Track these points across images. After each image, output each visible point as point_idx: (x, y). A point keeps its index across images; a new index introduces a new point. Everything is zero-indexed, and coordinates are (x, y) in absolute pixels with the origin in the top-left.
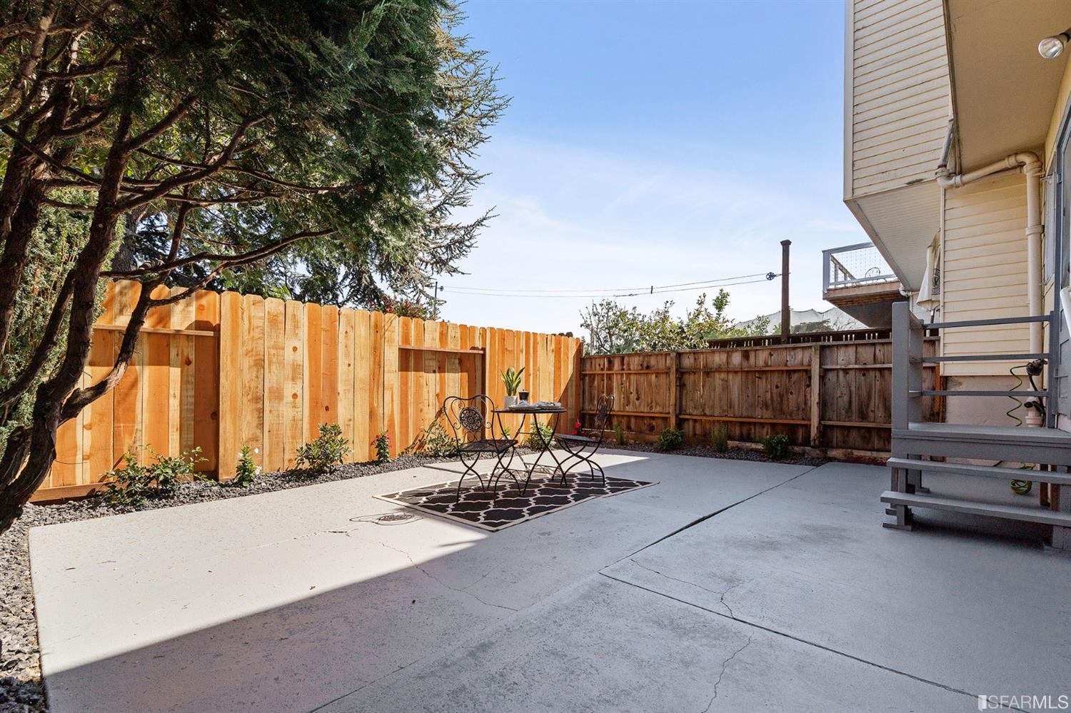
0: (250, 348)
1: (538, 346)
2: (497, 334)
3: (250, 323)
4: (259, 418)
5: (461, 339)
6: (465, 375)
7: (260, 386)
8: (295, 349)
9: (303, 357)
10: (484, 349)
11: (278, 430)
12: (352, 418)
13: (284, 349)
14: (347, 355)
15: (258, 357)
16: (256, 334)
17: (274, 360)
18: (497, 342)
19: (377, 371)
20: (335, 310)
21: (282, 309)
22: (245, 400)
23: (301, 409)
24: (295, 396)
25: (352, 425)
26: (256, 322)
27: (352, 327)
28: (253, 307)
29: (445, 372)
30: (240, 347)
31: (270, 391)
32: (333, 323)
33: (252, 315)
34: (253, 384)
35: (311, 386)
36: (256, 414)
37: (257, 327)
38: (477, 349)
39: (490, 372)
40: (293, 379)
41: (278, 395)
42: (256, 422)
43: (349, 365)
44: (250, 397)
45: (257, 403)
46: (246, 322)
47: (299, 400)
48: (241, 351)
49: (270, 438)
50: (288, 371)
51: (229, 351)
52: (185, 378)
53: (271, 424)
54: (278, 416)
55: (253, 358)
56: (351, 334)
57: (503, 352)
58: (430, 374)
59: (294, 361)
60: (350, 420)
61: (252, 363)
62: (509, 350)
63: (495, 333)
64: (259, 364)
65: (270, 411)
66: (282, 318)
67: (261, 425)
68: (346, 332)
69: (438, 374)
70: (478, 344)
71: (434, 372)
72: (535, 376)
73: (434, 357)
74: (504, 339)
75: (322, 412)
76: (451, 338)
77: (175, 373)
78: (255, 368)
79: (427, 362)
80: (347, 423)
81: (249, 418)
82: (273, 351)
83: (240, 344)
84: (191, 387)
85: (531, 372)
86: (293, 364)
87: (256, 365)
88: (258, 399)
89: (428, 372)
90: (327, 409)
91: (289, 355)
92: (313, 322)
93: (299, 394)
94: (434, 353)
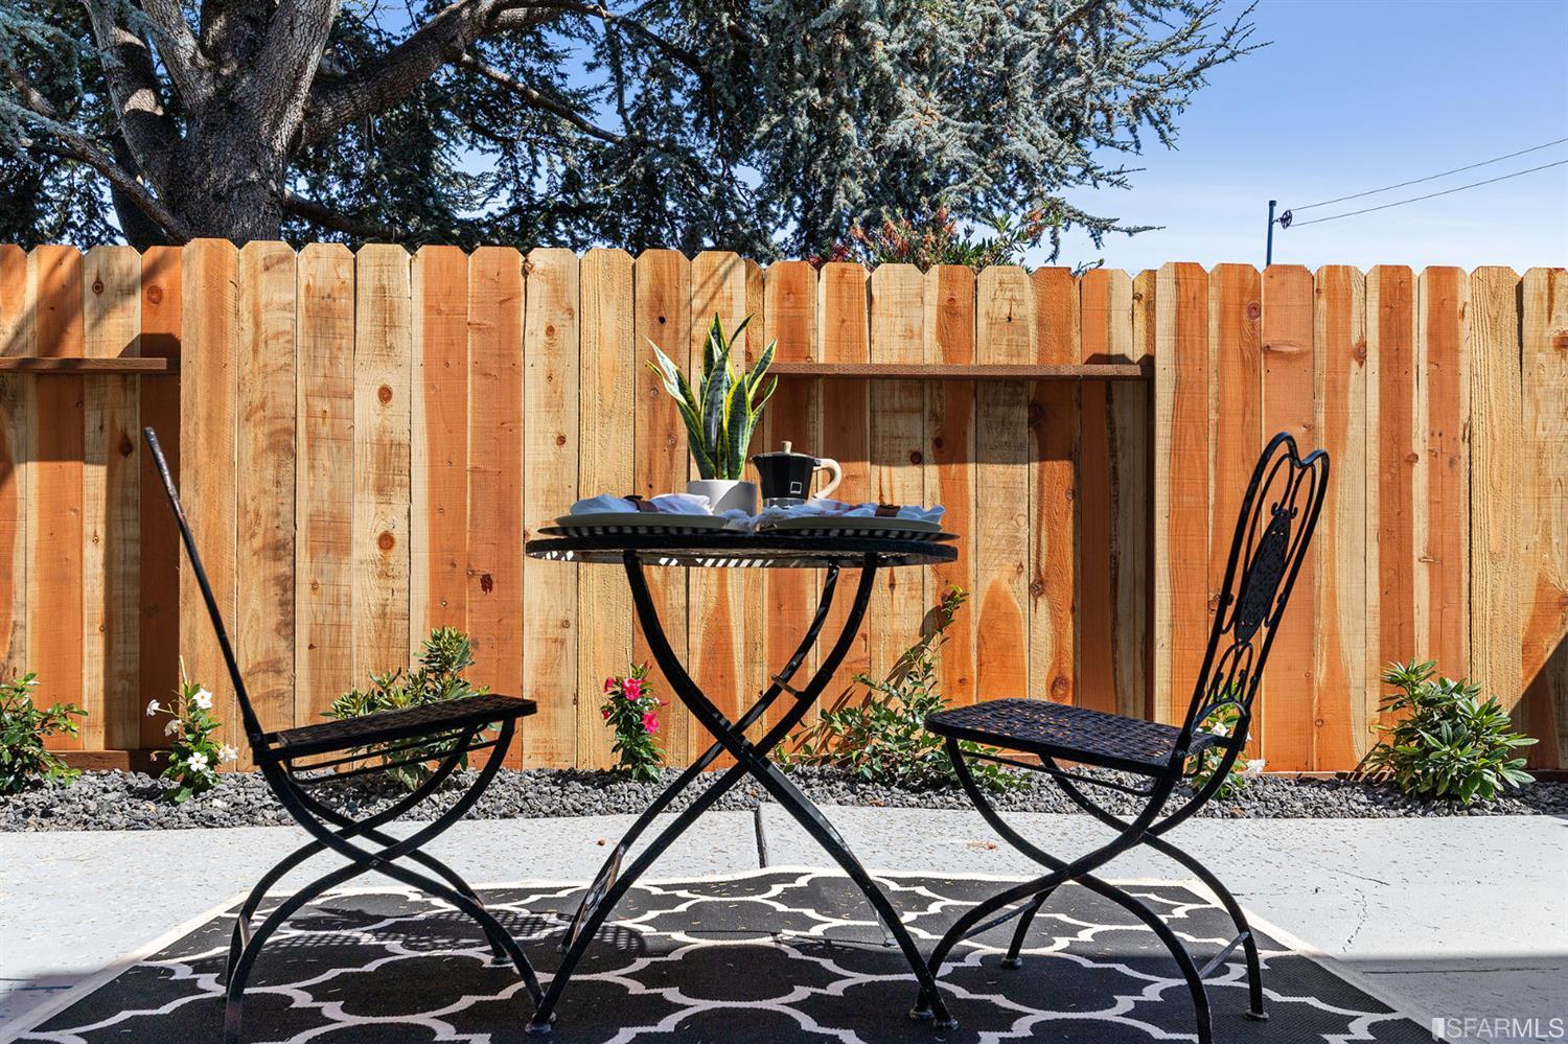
0: (257, 398)
1: (1464, 327)
2: (1212, 291)
3: (257, 324)
4: (282, 604)
5: (1041, 324)
6: (1062, 470)
7: (286, 510)
8: (385, 394)
9: (412, 419)
10: (1148, 362)
11: (335, 645)
12: (571, 617)
13: (351, 397)
14: (554, 405)
15: (280, 424)
16: (273, 355)
17: (324, 430)
18: (1213, 324)
19: (661, 458)
20: (512, 261)
21: (347, 275)
22: (246, 553)
23: (402, 583)
24: (386, 541)
25: (570, 643)
26: (274, 321)
27: (570, 311)
28: (263, 277)
29: (963, 460)
30: (229, 402)
31: (313, 528)
32: (507, 303)
33: (263, 300)
34: (267, 505)
35: (437, 509)
36: (274, 592)
37: (277, 336)
38: (1122, 359)
39: (1176, 451)
40: (380, 489)
41: (334, 537)
42: (274, 617)
43: (562, 440)
44: (257, 542)
45: (277, 559)
46: (247, 324)
47: (397, 554)
48: (232, 408)
49: (314, 667)
50: (364, 465)
51: (202, 411)
52: (118, 491)
53: (316, 627)
54: (337, 604)
55: (266, 429)
56: (567, 336)
57: (1249, 367)
58: (895, 470)
59: (383, 430)
60: (565, 624)
61: (263, 442)
62: (1287, 357)
63: (1204, 288)
64: (282, 444)
65: (314, 586)
66: (345, 302)
67: (287, 627)
68: (550, 330)
69: (932, 471)
70: (1127, 341)
71: (917, 459)
72: (1445, 463)
73: (915, 402)
74: (1255, 310)
75: (472, 593)
76: (992, 324)
77: (95, 477)
78: (272, 458)
79: (883, 424)
80: (554, 632)
81: (255, 603)
82: (322, 405)
83: (230, 388)
84: (132, 513)
85: (1419, 444)
86: (380, 443)
87: (273, 447)
88: (281, 549)
89: (890, 463)
90: (487, 583)
91: (365, 412)
92: (442, 308)
93: (399, 534)
94: (914, 383)
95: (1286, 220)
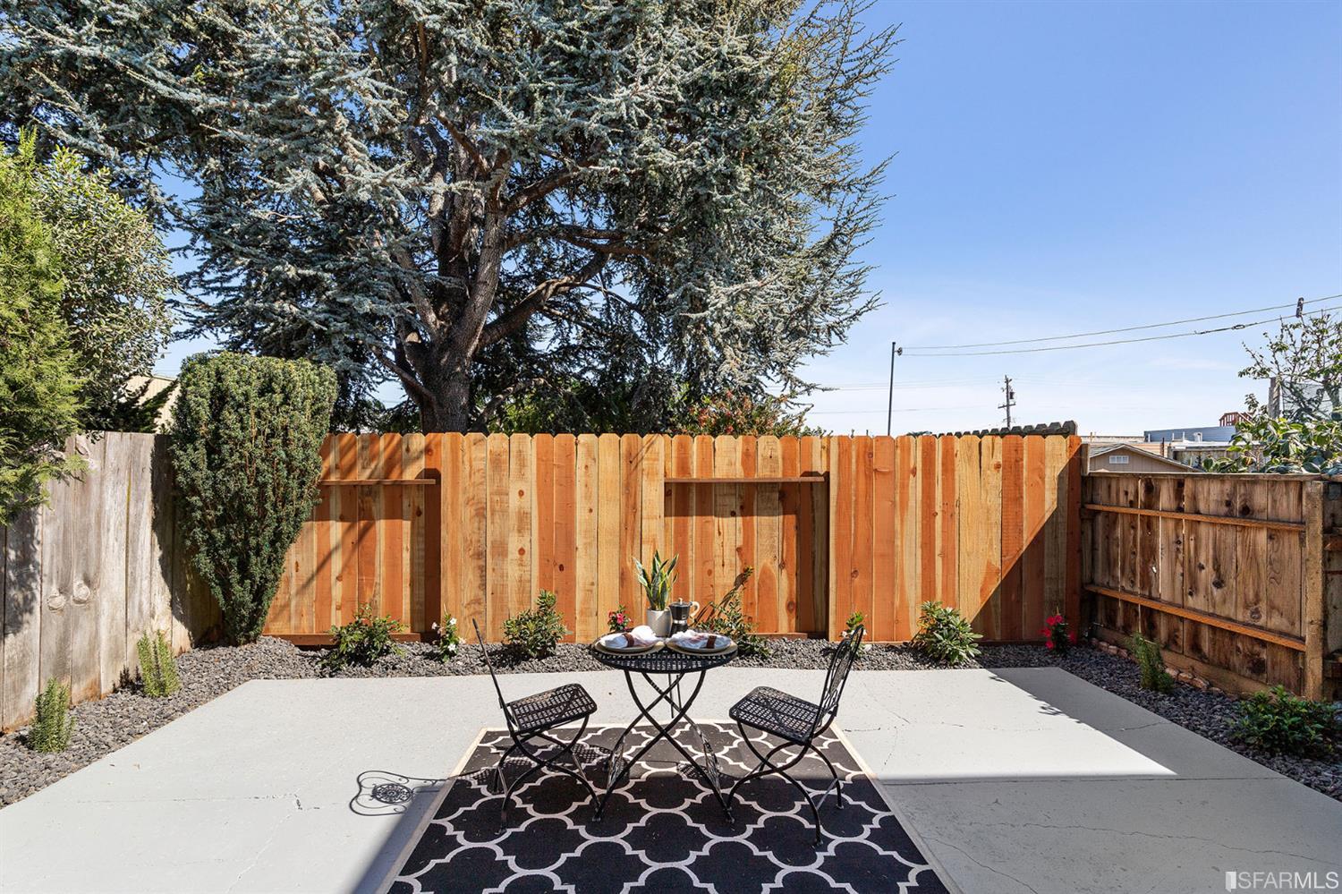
0: (471, 495)
2: (853, 447)
3: (471, 466)
4: (481, 577)
5: (783, 459)
6: (792, 518)
7: (483, 539)
8: (521, 493)
9: (532, 503)
10: (827, 475)
11: (502, 593)
12: (595, 581)
13: (507, 494)
14: (588, 497)
15: (480, 506)
16: (477, 478)
17: (497, 508)
18: (854, 460)
19: (631, 518)
20: (571, 440)
21: (507, 446)
22: (467, 557)
23: (528, 568)
24: (522, 551)
25: (595, 591)
26: (477, 465)
27: (594, 459)
28: (473, 448)
29: (752, 515)
30: (460, 496)
31: (493, 547)
32: (569, 456)
33: (473, 456)
34: (475, 537)
35: (542, 539)
36: (478, 573)
37: (479, 471)
38: (816, 474)
39: (838, 512)
40: (519, 531)
41: (501, 550)
42: (477, 582)
43: (591, 511)
44: (471, 553)
45: (479, 559)
46: (467, 463)
47: (526, 557)
48: (462, 499)
49: (494, 601)
50: (513, 521)
51: (449, 500)
52: (416, 531)
53: (494, 586)
54: (502, 577)
55: (474, 507)
56: (593, 470)
57: (868, 477)
58: (725, 519)
59: (520, 508)
60: (593, 584)
61: (473, 512)
62: (884, 473)
63: (850, 446)
64: (480, 514)
65: (494, 570)
66: (505, 457)
67: (483, 586)
68: (586, 467)
69: (739, 519)
70: (819, 466)
71: (733, 514)
72: (949, 516)
73: (733, 492)
74: (871, 454)
75: (556, 572)
76: (764, 459)
77: (407, 525)
78: (477, 519)
79: (719, 500)
80: (588, 587)
81: (471, 576)
82: (496, 498)
83: (460, 492)
84: (421, 539)
85: (938, 509)
86: (519, 512)
87: (477, 515)
88: (480, 555)
89: (723, 516)
90: (561, 568)
91: (514, 501)
92: (544, 459)
93: (527, 549)
94: (733, 485)
95: (900, 352)
